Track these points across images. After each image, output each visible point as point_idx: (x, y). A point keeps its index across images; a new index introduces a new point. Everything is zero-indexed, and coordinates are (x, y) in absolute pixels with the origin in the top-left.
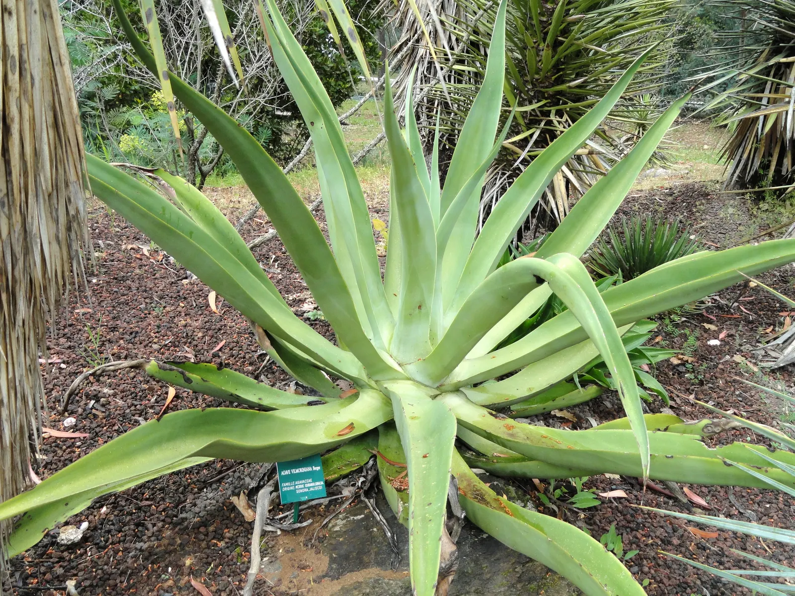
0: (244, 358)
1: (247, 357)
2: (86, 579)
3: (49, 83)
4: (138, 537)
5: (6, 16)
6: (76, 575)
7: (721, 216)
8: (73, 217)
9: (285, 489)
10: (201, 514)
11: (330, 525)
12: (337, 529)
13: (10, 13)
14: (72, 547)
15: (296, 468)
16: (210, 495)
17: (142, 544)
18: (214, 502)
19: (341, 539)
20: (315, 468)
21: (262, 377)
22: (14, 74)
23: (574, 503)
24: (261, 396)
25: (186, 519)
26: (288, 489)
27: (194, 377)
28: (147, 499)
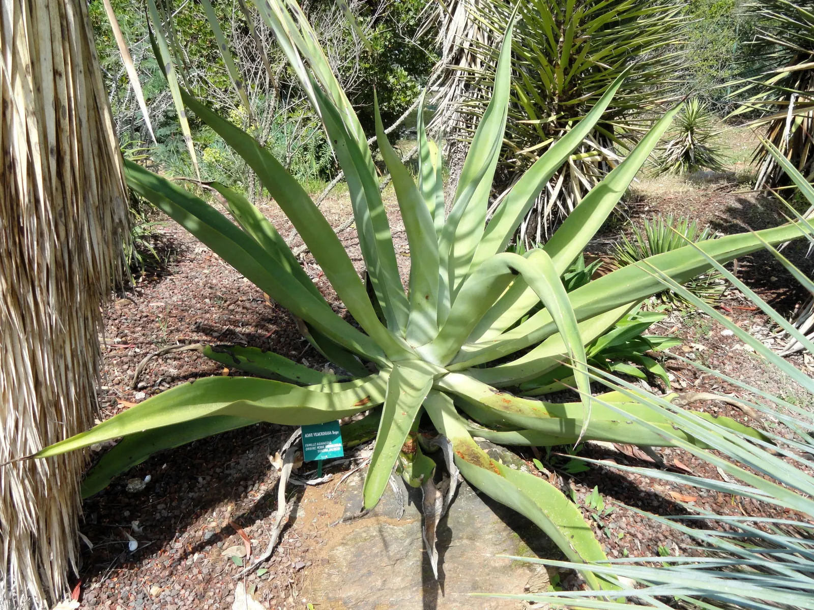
0: (290, 344)
1: (292, 343)
2: (147, 520)
3: (94, 123)
4: (191, 489)
5: (57, 77)
6: (140, 517)
7: (750, 215)
8: (117, 224)
9: (308, 449)
10: (243, 471)
11: (348, 481)
12: (353, 484)
13: (60, 75)
14: (137, 495)
15: (318, 432)
16: (251, 456)
17: (193, 494)
18: (254, 462)
19: (355, 492)
20: (334, 433)
21: (303, 360)
22: (64, 119)
23: (567, 469)
24: (299, 374)
25: (230, 475)
26: (311, 449)
27: (242, 358)
28: (200, 459)
